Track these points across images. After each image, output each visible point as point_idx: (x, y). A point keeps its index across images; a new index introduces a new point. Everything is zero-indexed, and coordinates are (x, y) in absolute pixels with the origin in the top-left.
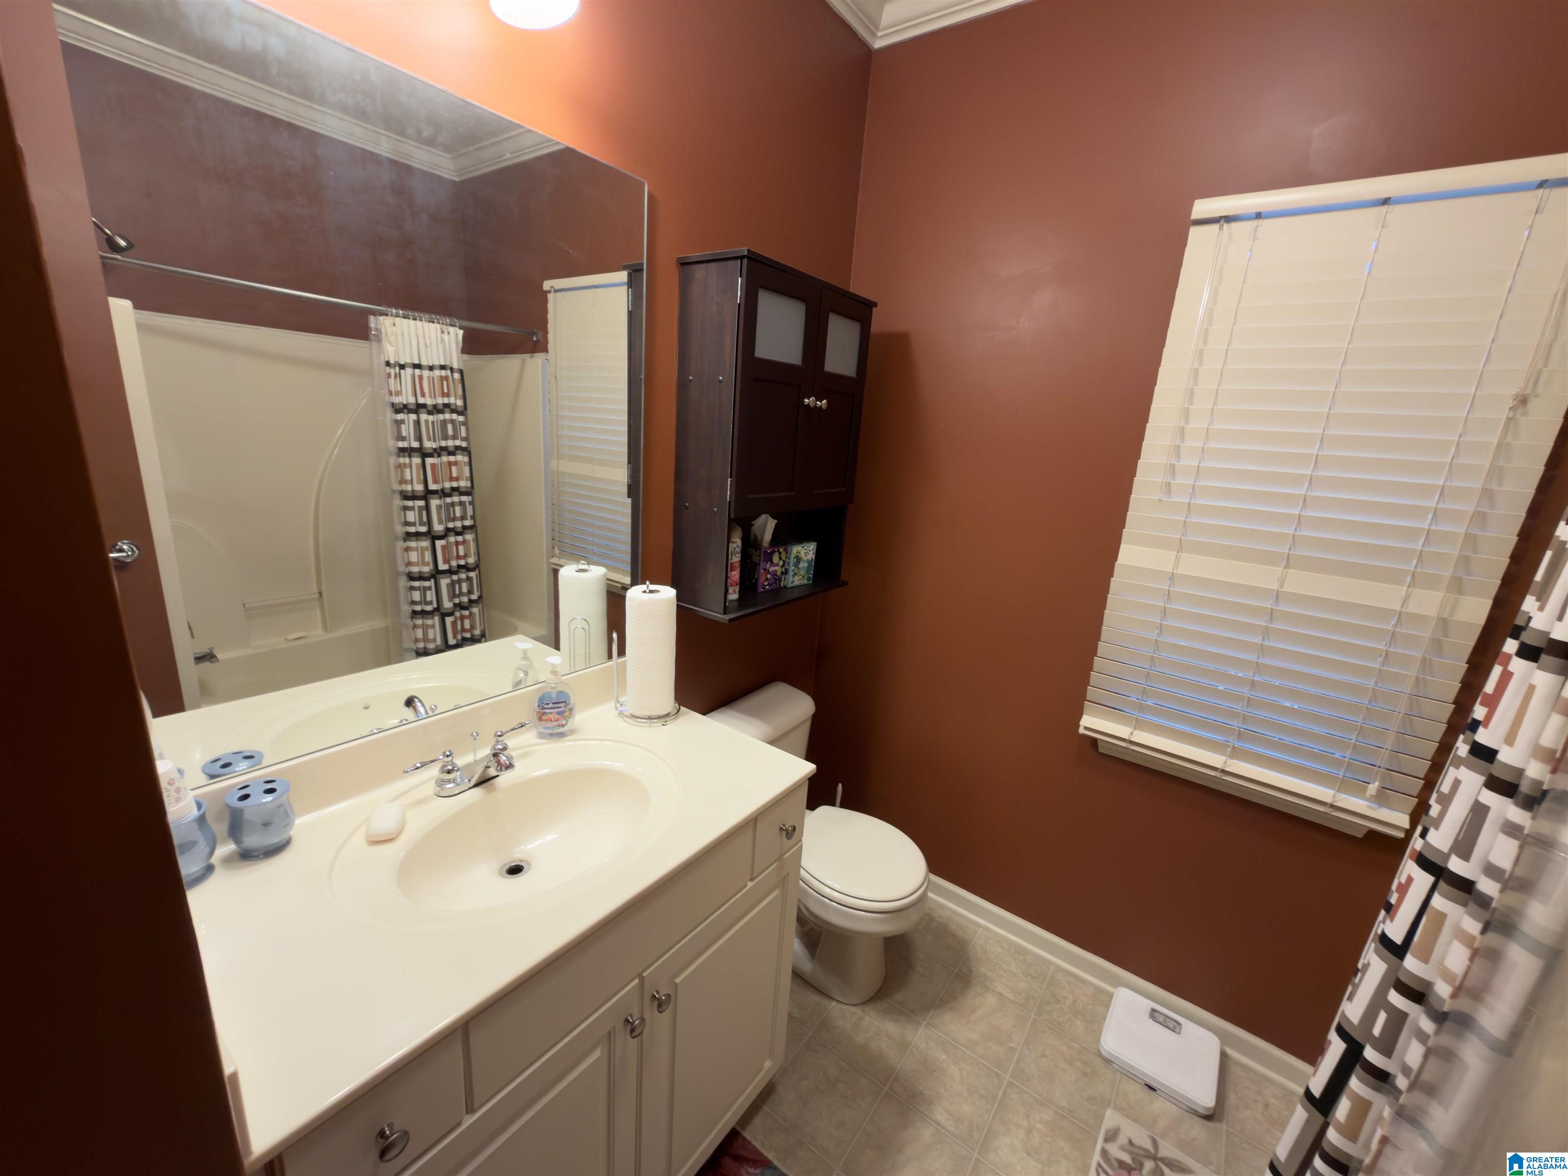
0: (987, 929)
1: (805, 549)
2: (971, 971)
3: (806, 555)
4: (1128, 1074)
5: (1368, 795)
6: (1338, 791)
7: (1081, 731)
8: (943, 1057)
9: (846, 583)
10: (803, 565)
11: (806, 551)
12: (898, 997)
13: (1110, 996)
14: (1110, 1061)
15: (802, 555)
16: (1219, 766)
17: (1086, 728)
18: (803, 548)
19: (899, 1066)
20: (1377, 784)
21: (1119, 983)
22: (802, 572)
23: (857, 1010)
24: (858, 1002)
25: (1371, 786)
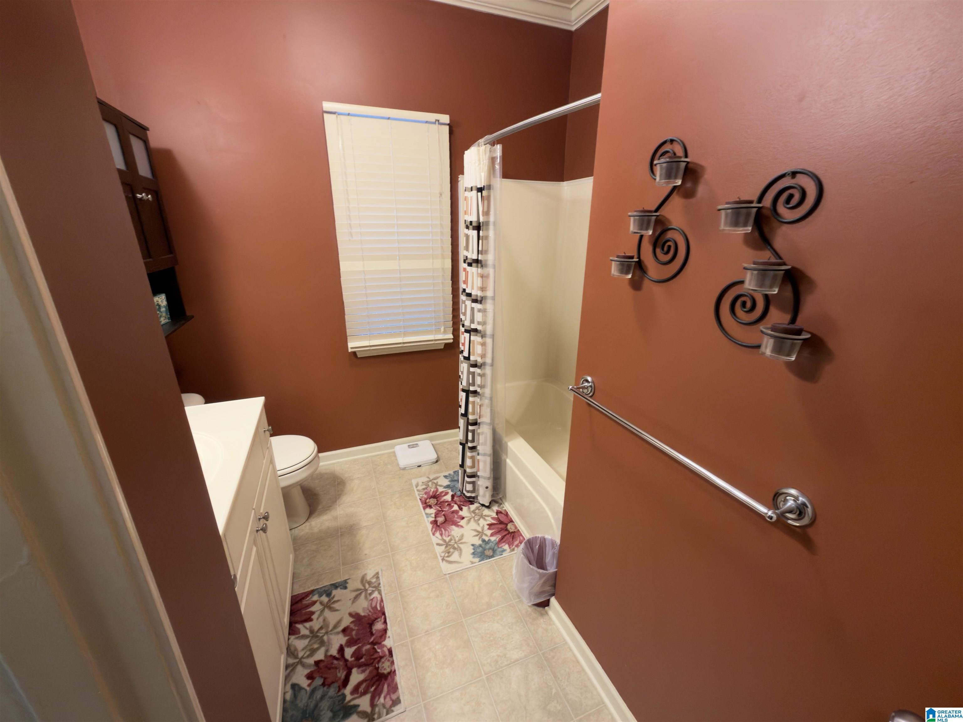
0: (338, 462)
1: (161, 299)
2: (342, 479)
3: (162, 303)
4: (412, 468)
5: (442, 332)
6: (435, 335)
7: (350, 350)
8: (353, 509)
9: (192, 317)
10: (163, 309)
11: (161, 300)
12: (320, 507)
13: (394, 452)
14: (405, 468)
15: (160, 303)
16: (401, 341)
17: (352, 348)
18: (159, 298)
19: (339, 524)
20: (443, 327)
21: (393, 446)
22: (164, 314)
23: (307, 524)
24: (305, 521)
25: (442, 329)
